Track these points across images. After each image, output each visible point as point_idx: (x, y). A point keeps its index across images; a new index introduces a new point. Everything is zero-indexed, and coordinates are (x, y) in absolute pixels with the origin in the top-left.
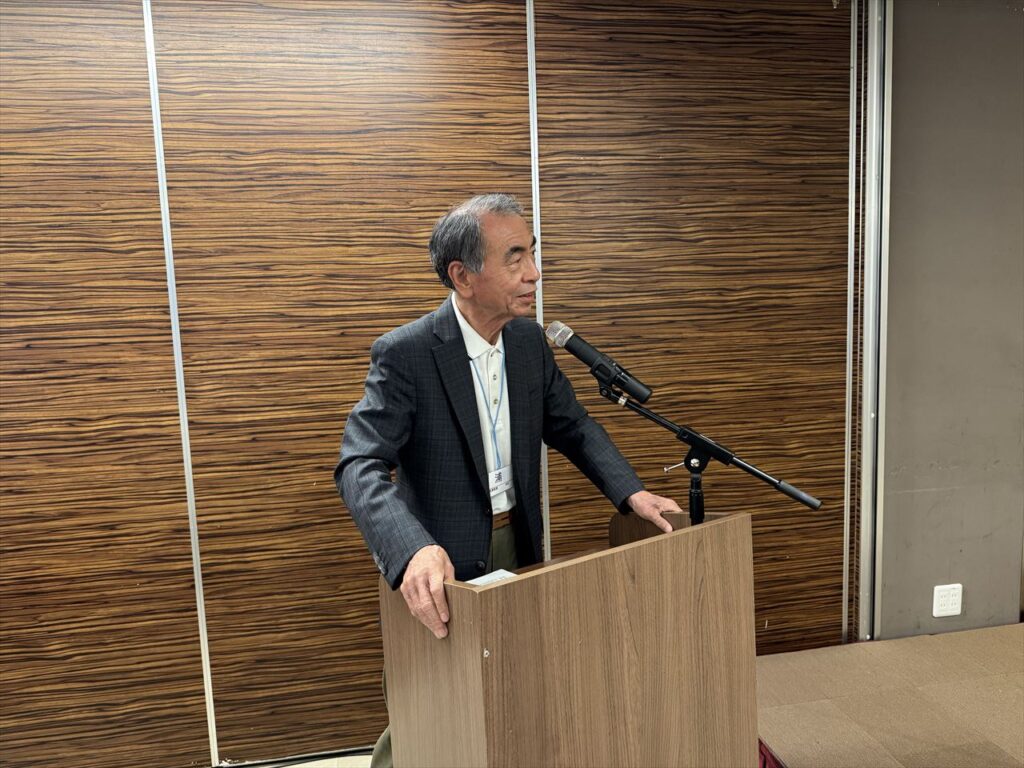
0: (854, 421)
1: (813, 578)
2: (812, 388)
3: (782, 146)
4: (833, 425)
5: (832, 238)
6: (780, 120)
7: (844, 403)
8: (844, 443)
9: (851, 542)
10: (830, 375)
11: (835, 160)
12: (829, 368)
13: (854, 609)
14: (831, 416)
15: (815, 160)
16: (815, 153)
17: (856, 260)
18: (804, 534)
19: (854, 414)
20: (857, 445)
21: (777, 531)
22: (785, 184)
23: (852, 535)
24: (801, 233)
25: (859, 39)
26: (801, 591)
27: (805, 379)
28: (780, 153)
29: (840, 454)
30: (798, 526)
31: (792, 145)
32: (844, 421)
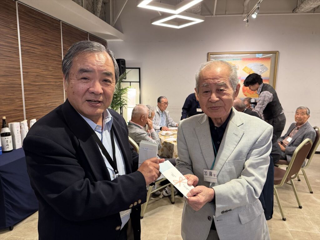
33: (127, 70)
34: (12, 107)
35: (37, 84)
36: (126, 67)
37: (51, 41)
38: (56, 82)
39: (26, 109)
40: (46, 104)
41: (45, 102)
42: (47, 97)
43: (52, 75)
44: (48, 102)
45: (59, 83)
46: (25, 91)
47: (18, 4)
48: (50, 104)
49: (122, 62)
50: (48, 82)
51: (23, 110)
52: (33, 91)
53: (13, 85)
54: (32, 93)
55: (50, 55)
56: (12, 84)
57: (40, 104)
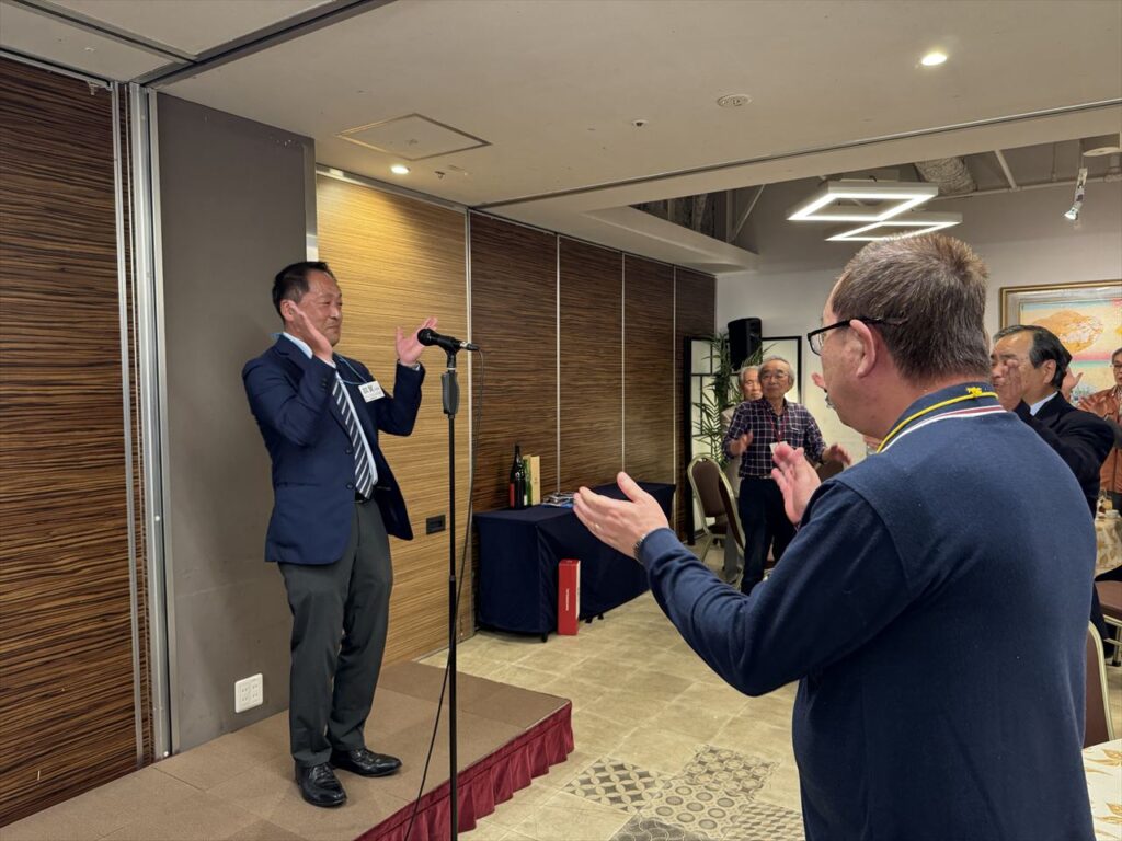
0: (137, 526)
1: (97, 706)
2: (85, 494)
3: (32, 228)
4: (114, 533)
5: (99, 333)
6: (27, 199)
7: (125, 508)
8: (127, 551)
9: (142, 656)
10: (107, 479)
11: (101, 251)
12: (106, 471)
13: (149, 729)
14: (110, 524)
15: (77, 248)
16: (75, 241)
17: (131, 357)
18: (82, 659)
19: (137, 519)
20: (141, 552)
21: (48, 662)
22: (37, 270)
23: (142, 648)
24: (62, 325)
25: (123, 133)
26: (82, 724)
27: (76, 485)
28: (29, 235)
29: (124, 562)
30: (73, 652)
31: (45, 228)
32: (126, 527)
33: (765, 345)
34: (542, 428)
35: (580, 383)
36: (763, 336)
37: (605, 297)
38: (609, 380)
39: (561, 433)
40: (592, 424)
41: (589, 421)
42: (594, 411)
43: (603, 366)
44: (594, 420)
45: (616, 382)
46: (561, 397)
47: (561, 239)
48: (597, 425)
49: (752, 324)
50: (595, 380)
51: (556, 434)
52: (571, 398)
53: (545, 388)
54: (571, 401)
55: (602, 326)
56: (545, 384)
57: (580, 424)
